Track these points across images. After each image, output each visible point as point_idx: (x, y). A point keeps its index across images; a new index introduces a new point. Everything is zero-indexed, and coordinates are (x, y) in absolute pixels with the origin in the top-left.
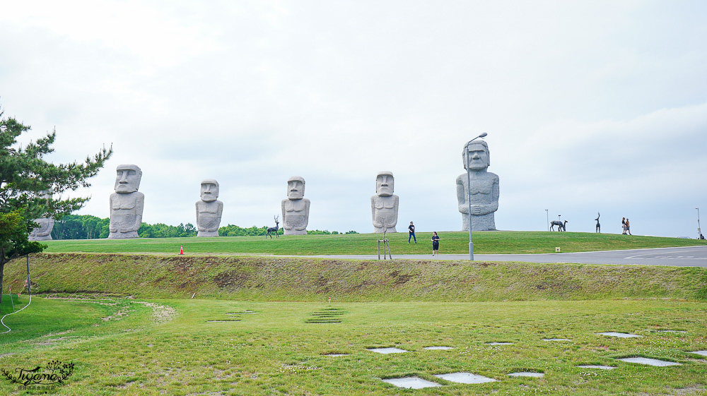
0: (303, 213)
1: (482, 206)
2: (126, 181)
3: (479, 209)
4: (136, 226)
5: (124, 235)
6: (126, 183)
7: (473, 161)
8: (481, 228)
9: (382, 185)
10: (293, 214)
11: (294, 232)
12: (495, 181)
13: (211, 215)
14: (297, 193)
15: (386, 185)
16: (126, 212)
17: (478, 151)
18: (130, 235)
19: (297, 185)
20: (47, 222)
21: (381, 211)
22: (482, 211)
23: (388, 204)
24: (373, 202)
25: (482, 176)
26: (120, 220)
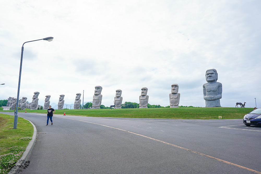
0: (145, 100)
1: (212, 96)
2: (97, 91)
3: (211, 98)
4: (98, 105)
5: (95, 108)
6: (97, 92)
7: (209, 78)
8: (212, 106)
9: (173, 89)
10: (142, 101)
11: (142, 107)
12: (220, 86)
13: (118, 102)
14: (143, 93)
15: (174, 89)
16: (96, 101)
17: (211, 74)
18: (97, 108)
19: (144, 90)
20: (78, 104)
21: (172, 99)
22: (213, 99)
23: (176, 96)
24: (170, 96)
25: (213, 84)
26: (94, 103)
